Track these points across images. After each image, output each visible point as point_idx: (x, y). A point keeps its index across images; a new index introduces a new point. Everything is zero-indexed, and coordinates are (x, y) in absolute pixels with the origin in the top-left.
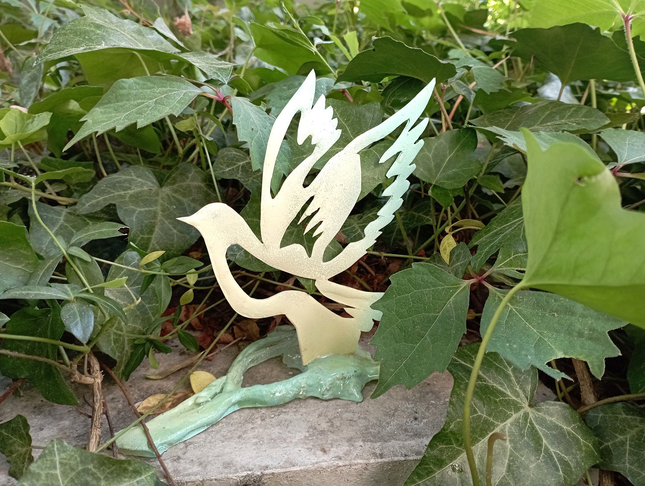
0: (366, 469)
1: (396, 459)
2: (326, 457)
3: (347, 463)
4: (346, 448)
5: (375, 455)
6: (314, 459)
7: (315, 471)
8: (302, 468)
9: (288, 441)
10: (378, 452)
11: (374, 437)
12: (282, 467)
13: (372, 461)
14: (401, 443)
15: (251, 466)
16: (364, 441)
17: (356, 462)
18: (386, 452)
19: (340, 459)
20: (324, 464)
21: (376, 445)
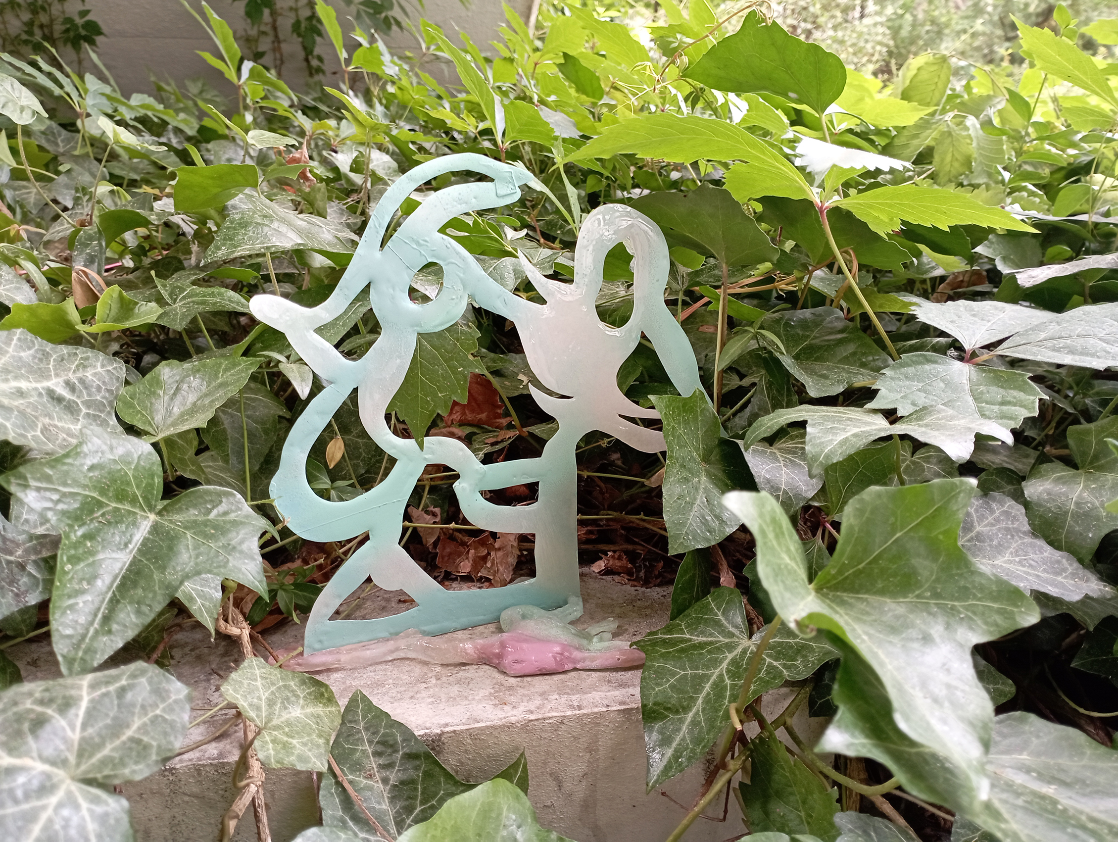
0: (562, 723)
1: (596, 710)
2: (515, 712)
3: (540, 716)
4: (538, 702)
5: (572, 707)
6: (500, 714)
7: (502, 727)
8: (488, 724)
9: (470, 698)
10: (576, 704)
11: (572, 690)
12: (465, 725)
13: (569, 713)
14: (602, 694)
16: (559, 694)
17: (550, 715)
18: (585, 703)
19: (532, 712)
20: (513, 720)
21: (573, 697)
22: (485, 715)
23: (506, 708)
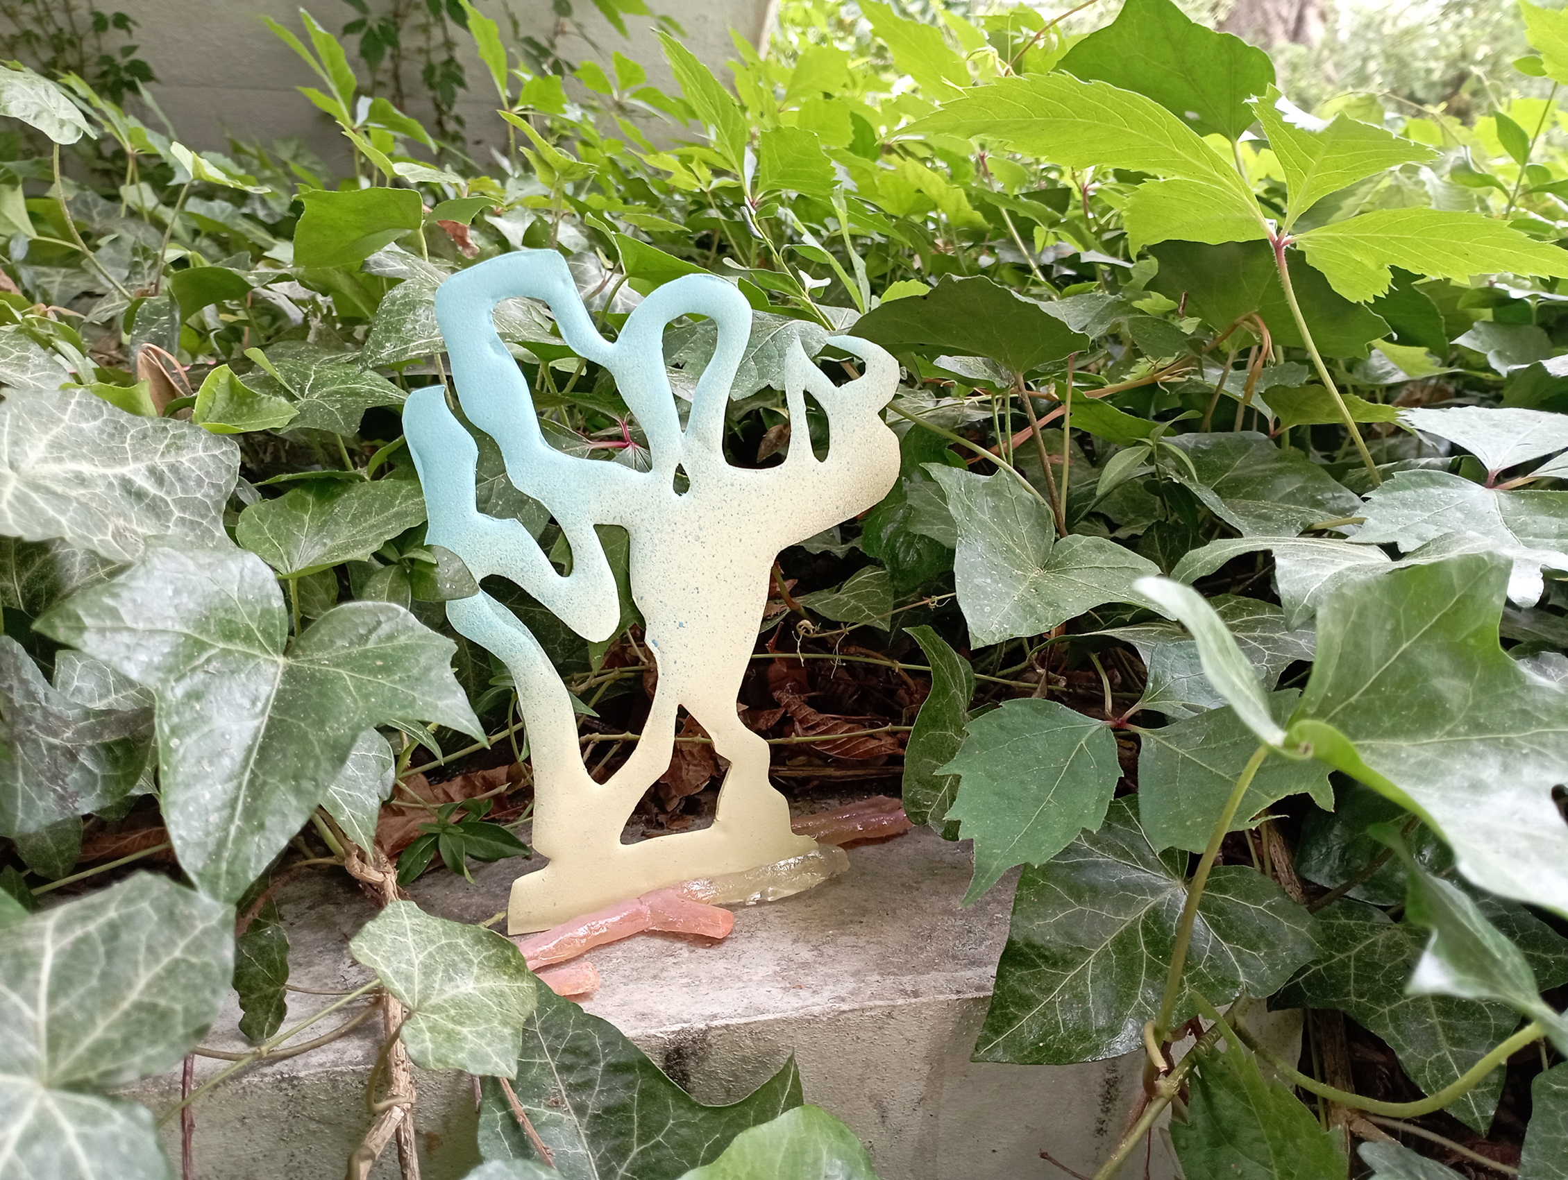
1: (941, 997)
3: (857, 1006)
5: (904, 992)
7: (799, 1021)
8: (778, 1016)
9: (745, 978)
10: (909, 988)
11: (900, 968)
12: (741, 1016)
13: (900, 1002)
14: (949, 976)
15: (685, 1017)
18: (922, 988)
19: (843, 1000)
21: (905, 979)
22: (772, 1003)
23: (802, 993)
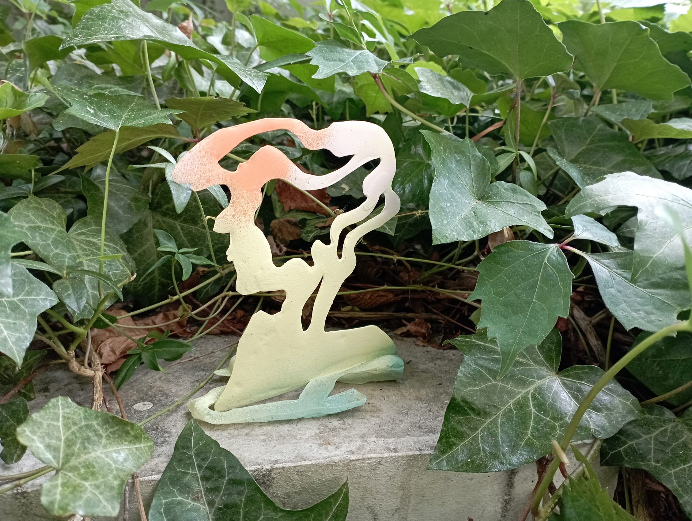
0: (379, 463)
3: (360, 457)
4: (358, 443)
6: (325, 454)
7: (326, 465)
8: (314, 462)
9: (298, 437)
10: (392, 447)
11: (388, 433)
12: (292, 462)
14: (415, 439)
15: (260, 461)
16: (377, 437)
17: (369, 456)
19: (353, 453)
20: (337, 459)
21: (390, 440)
22: (311, 454)
23: (330, 448)
